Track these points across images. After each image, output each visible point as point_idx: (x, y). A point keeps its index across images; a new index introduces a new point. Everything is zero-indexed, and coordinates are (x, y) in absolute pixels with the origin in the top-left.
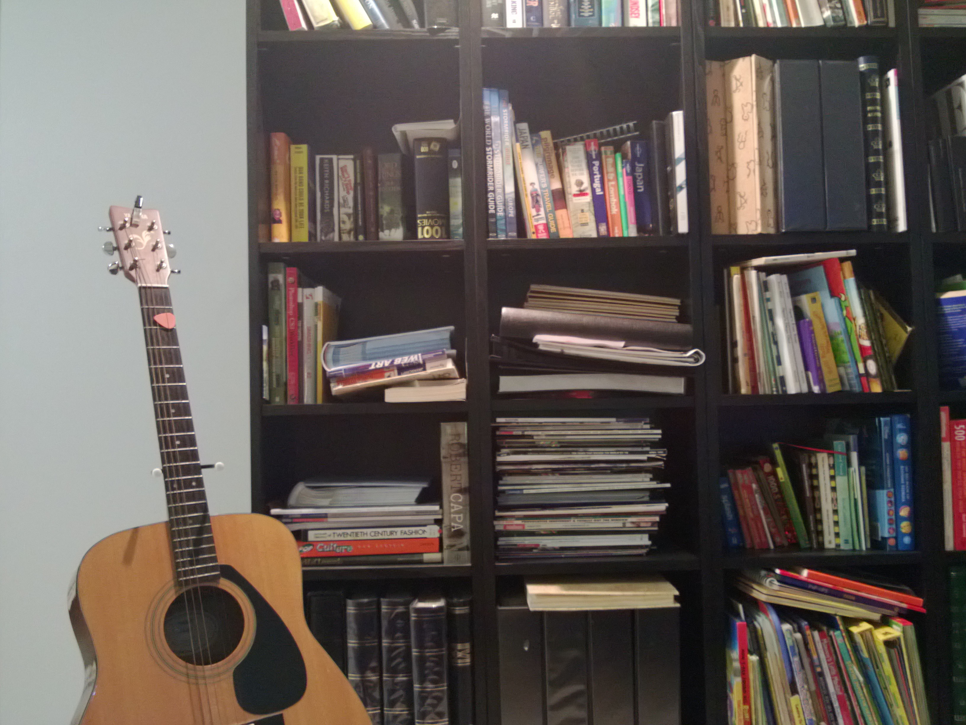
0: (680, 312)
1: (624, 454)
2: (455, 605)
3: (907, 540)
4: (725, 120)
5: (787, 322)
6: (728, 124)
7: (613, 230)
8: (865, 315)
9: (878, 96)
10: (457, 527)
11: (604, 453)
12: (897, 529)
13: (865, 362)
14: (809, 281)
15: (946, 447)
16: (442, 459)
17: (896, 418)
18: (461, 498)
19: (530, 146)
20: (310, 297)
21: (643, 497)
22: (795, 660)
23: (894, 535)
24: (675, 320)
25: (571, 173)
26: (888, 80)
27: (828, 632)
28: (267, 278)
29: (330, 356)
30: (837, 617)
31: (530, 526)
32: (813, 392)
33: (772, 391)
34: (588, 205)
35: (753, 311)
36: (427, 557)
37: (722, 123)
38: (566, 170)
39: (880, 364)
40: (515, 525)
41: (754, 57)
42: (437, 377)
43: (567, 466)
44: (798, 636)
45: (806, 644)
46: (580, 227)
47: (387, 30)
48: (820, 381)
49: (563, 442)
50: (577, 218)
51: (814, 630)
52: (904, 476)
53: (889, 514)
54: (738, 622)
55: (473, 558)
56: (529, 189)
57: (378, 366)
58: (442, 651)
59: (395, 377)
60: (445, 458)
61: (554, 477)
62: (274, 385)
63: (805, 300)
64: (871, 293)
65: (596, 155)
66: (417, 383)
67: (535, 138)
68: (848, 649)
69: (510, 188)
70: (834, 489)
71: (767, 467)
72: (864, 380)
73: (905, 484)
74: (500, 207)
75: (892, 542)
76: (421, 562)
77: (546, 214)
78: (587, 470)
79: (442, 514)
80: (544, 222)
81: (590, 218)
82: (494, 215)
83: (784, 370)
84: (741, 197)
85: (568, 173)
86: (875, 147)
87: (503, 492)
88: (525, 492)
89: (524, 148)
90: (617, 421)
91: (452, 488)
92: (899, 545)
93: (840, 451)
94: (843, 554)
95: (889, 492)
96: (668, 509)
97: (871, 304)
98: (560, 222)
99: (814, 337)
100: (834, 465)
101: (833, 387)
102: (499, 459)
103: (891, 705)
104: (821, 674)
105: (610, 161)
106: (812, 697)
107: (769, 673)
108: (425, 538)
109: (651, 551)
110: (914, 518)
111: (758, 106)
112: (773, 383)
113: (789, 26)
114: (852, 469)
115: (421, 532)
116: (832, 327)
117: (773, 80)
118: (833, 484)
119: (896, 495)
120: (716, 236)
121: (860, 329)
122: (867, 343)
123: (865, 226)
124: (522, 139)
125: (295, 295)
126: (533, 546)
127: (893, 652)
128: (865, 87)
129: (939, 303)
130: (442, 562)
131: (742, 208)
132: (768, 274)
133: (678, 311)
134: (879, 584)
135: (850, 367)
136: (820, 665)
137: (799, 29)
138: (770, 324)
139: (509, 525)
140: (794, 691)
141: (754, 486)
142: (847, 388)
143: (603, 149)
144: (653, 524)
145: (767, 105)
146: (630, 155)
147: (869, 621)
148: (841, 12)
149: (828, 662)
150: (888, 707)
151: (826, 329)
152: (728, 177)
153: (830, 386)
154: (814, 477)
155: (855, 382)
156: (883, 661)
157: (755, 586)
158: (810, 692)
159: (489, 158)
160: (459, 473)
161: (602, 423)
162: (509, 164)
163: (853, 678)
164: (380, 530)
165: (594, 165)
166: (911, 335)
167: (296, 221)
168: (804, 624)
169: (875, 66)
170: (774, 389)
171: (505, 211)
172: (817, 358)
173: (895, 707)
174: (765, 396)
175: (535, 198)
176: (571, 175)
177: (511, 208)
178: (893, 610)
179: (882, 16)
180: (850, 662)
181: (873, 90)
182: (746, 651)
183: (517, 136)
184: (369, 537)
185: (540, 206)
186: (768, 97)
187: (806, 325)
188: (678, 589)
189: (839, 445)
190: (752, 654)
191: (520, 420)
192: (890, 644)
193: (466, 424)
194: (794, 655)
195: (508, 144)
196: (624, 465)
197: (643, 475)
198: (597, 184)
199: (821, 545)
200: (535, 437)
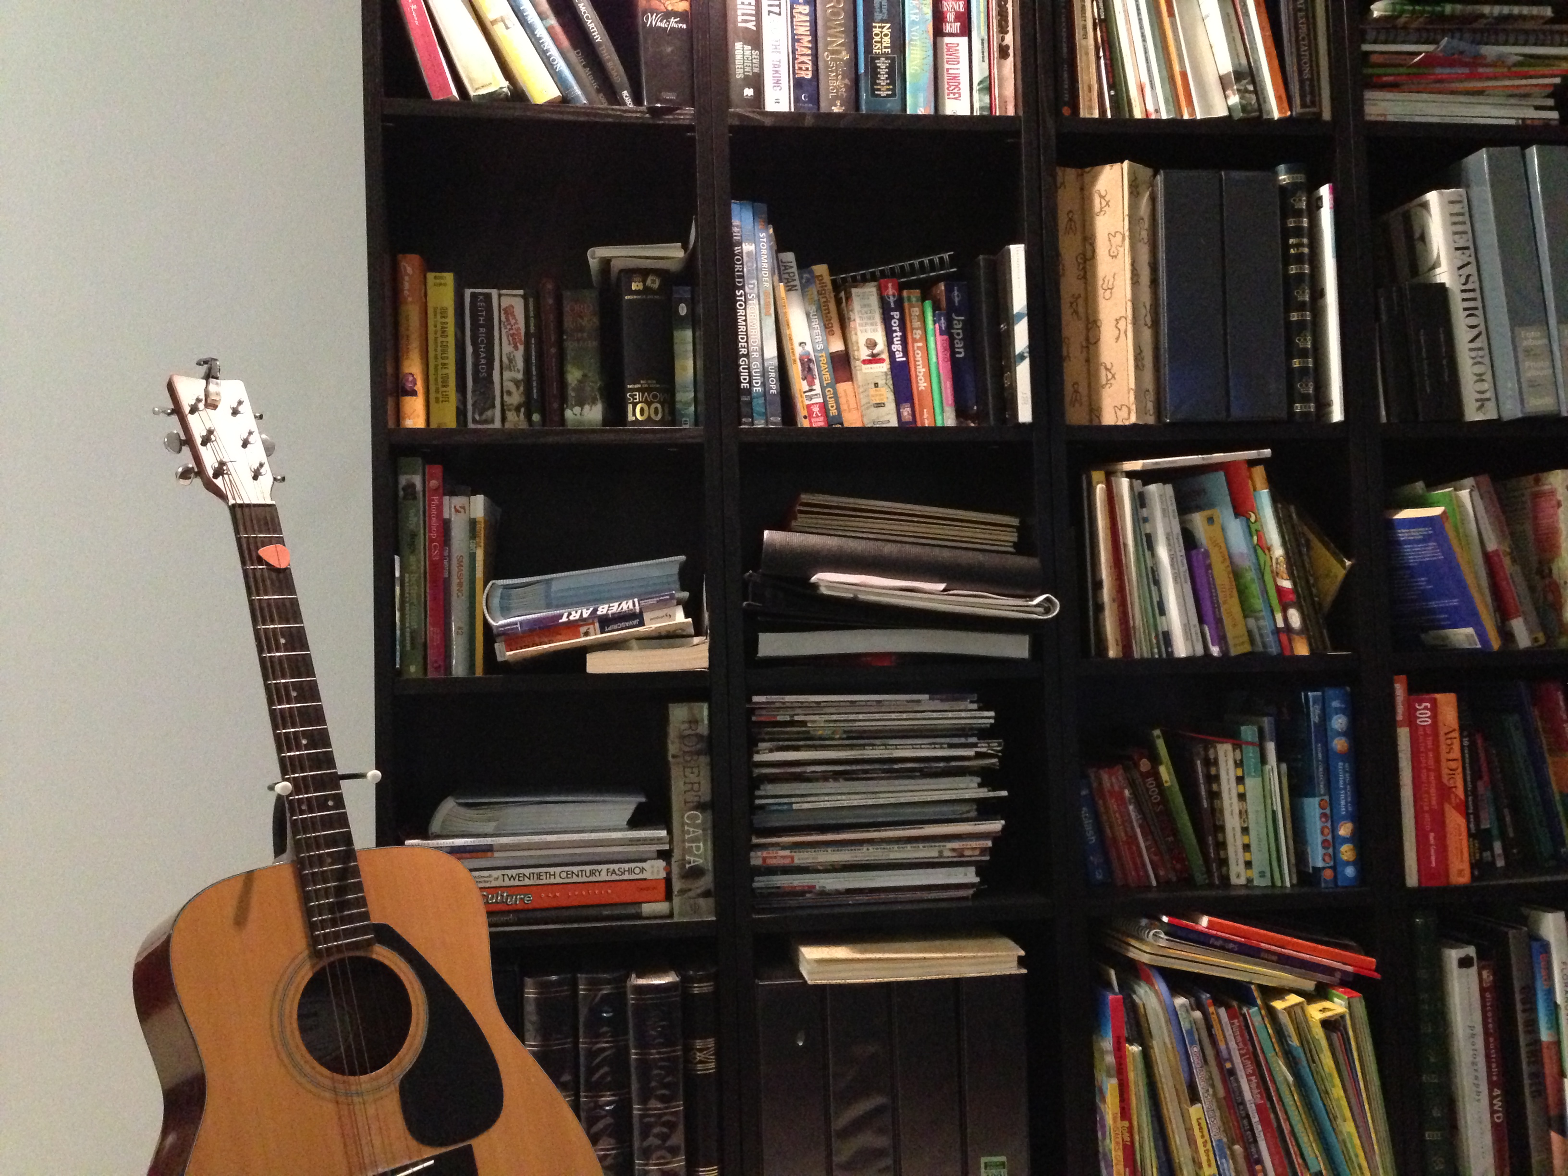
0: (1019, 537)
1: (942, 748)
2: (693, 980)
3: (1350, 871)
4: (1084, 254)
5: (1173, 552)
6: (1088, 263)
7: (922, 414)
8: (1284, 544)
9: (1305, 223)
10: (694, 862)
11: (913, 747)
12: (1335, 856)
13: (1284, 611)
14: (1202, 492)
15: (1403, 735)
16: (670, 759)
17: (1330, 692)
18: (700, 817)
19: (799, 287)
20: (462, 510)
21: (968, 812)
22: (1194, 1050)
23: (1332, 864)
24: (1011, 550)
25: (859, 328)
26: (1320, 198)
27: (1240, 1009)
28: (396, 482)
29: (496, 601)
30: (1253, 987)
31: (802, 858)
32: (1211, 655)
33: (1152, 653)
34: (884, 377)
35: (1125, 537)
36: (647, 908)
37: (1079, 260)
38: (852, 324)
39: (1306, 613)
40: (780, 857)
41: (1126, 163)
42: (663, 633)
43: (859, 767)
44: (1198, 1014)
45: (1209, 1027)
46: (873, 409)
47: (584, 107)
48: (1221, 639)
49: (851, 732)
50: (868, 396)
51: (1220, 1007)
52: (1343, 775)
53: (1322, 833)
54: (1110, 996)
55: (719, 911)
56: (798, 351)
57: (571, 618)
58: (674, 1051)
59: (596, 636)
60: (674, 756)
61: (837, 784)
62: (408, 648)
63: (1198, 520)
64: (1292, 508)
65: (895, 302)
66: (634, 643)
67: (805, 275)
68: (1269, 1034)
69: (771, 351)
70: (1242, 797)
71: (1145, 765)
72: (1284, 638)
73: (1345, 789)
74: (757, 380)
75: (1328, 874)
76: (639, 916)
77: (823, 388)
78: (887, 773)
79: (671, 842)
80: (821, 400)
81: (888, 396)
82: (749, 392)
83: (1169, 623)
84: (1107, 369)
85: (855, 329)
86: (1300, 299)
87: (762, 807)
88: (795, 806)
89: (789, 290)
90: (930, 699)
91: (686, 802)
92: (1339, 877)
93: (1250, 740)
94: (1257, 892)
95: (1322, 800)
96: (1004, 828)
97: (1293, 527)
98: (842, 401)
99: (1212, 574)
100: (1241, 761)
101: (1239, 647)
102: (757, 758)
103: (1335, 1118)
104: (1232, 1072)
105: (916, 311)
106: (1220, 1108)
107: (1156, 1072)
108: (645, 879)
109: (980, 891)
110: (1359, 839)
111: (1131, 237)
112: (1154, 641)
113: (1179, 118)
114: (1268, 767)
115: (637, 871)
116: (1238, 560)
117: (1153, 199)
118: (1241, 789)
119: (1333, 803)
120: (1072, 429)
121: (1277, 563)
122: (1287, 584)
123: (1284, 415)
124: (786, 276)
125: (440, 508)
126: (806, 888)
127: (1335, 1036)
128: (1287, 211)
129: (1391, 525)
130: (671, 915)
131: (1108, 386)
132: (1145, 484)
133: (1016, 534)
134: (1310, 936)
135: (1263, 618)
136: (1230, 1059)
137: (1193, 122)
138: (1148, 554)
139: (771, 857)
140: (1194, 1098)
141: (1127, 793)
142: (1260, 649)
143: (905, 293)
144: (983, 851)
145: (1144, 234)
146: (944, 304)
147: (1299, 993)
148: (1254, 97)
149: (1242, 1056)
150: (1330, 1120)
151: (1228, 563)
152: (1087, 339)
153: (1235, 645)
154: (1215, 779)
155: (1270, 639)
156: (1322, 1051)
157: (1133, 942)
158: (1218, 1101)
159: (741, 305)
160: (696, 780)
161: (908, 701)
162: (770, 315)
163: (1279, 1079)
164: (575, 869)
165: (893, 317)
166: (1350, 573)
167: (437, 391)
168: (1205, 997)
169: (1300, 178)
170: (1156, 650)
171: (764, 384)
172: (1216, 606)
173: (1339, 1121)
174: (1143, 661)
175: (807, 365)
176: (859, 333)
177: (772, 381)
178: (1334, 976)
179: (1313, 103)
180: (1273, 1053)
181: (1298, 214)
182: (1122, 1040)
183: (780, 270)
184: (558, 880)
185: (813, 378)
186: (1146, 224)
187: (1200, 556)
188: (1023, 949)
189: (1248, 732)
190: (1131, 1044)
191: (788, 698)
192: (1330, 1025)
193: (706, 706)
194: (1192, 1043)
195: (768, 285)
196: (942, 764)
197: (968, 779)
198: (897, 347)
199: (1225, 879)
200: (809, 725)
